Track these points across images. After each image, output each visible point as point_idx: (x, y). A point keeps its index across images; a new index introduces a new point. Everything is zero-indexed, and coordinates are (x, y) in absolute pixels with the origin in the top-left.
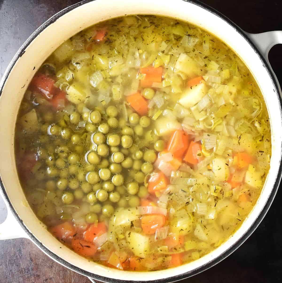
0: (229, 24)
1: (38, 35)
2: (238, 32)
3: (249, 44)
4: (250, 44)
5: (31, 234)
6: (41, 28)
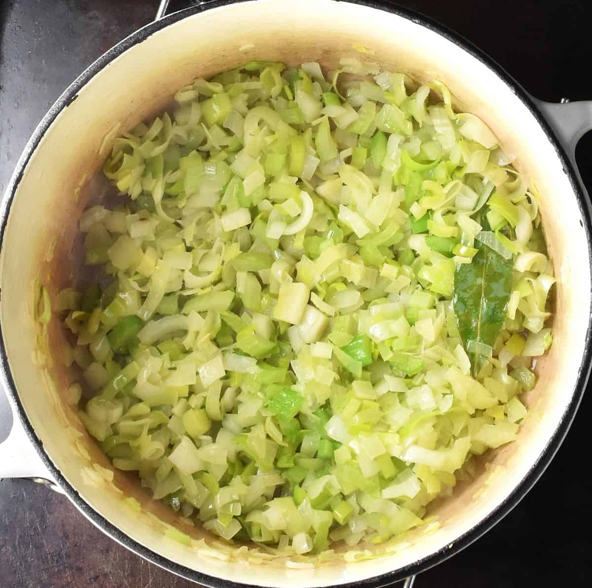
0: (502, 79)
1: (108, 66)
3: (538, 124)
4: (540, 124)
5: (58, 472)
6: (115, 52)
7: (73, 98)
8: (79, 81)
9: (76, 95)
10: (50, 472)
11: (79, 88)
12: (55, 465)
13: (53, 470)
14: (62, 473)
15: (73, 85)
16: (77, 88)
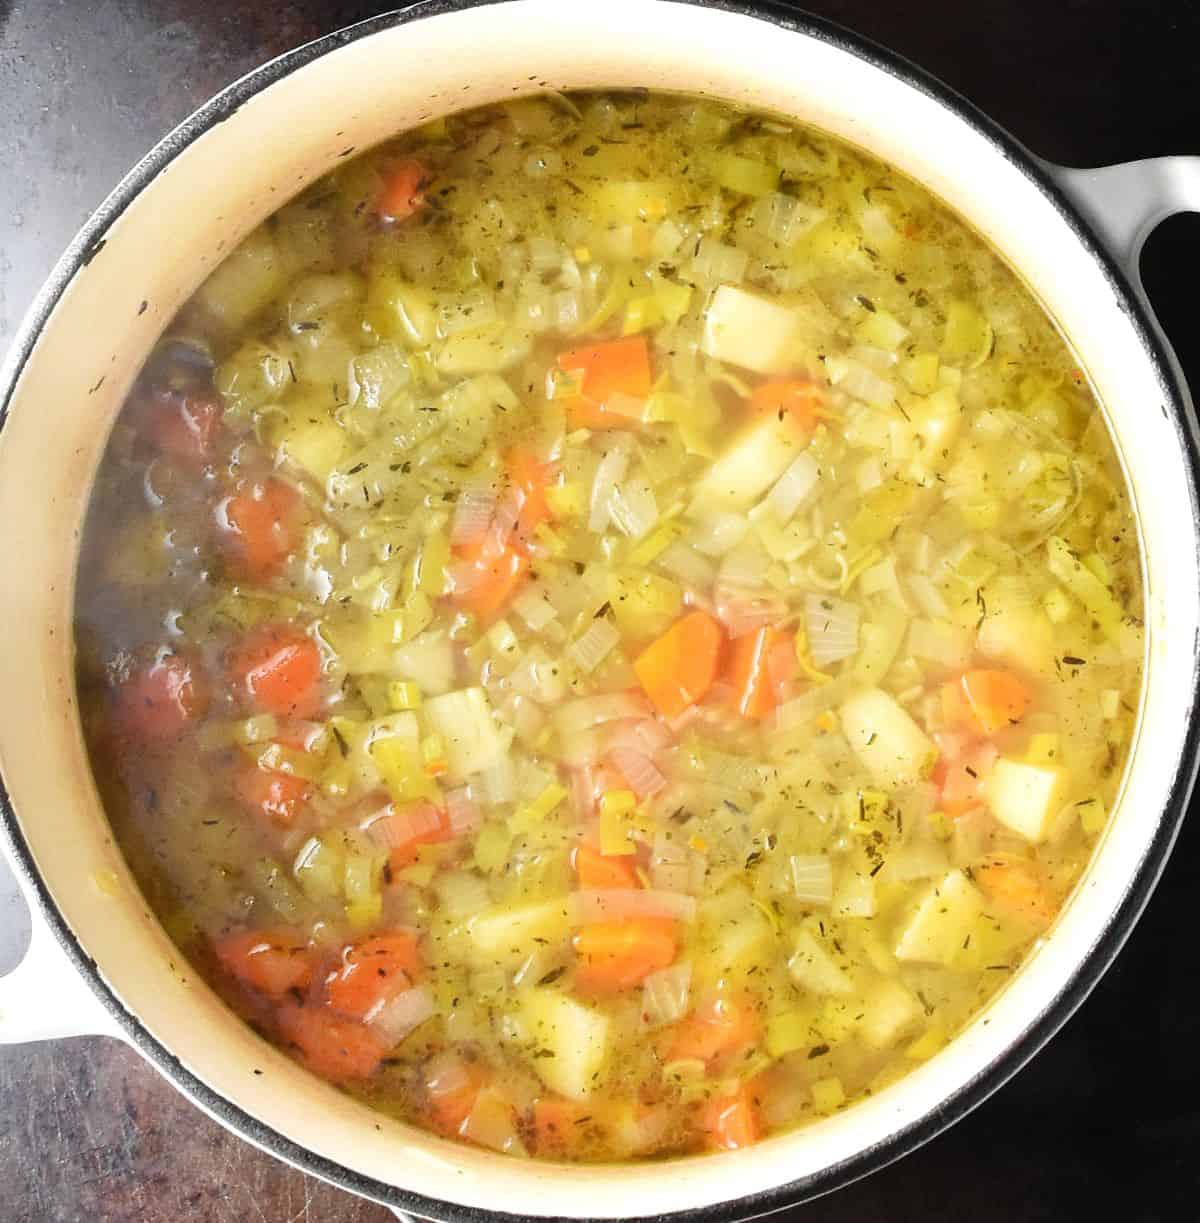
2: (1013, 163)
5: (133, 1020)
6: (174, 143)
7: (95, 247)
8: (106, 212)
9: (102, 239)
10: (116, 1022)
11: (107, 224)
12: (127, 1008)
13: (123, 1018)
14: (142, 1023)
15: (93, 221)
16: (102, 226)
